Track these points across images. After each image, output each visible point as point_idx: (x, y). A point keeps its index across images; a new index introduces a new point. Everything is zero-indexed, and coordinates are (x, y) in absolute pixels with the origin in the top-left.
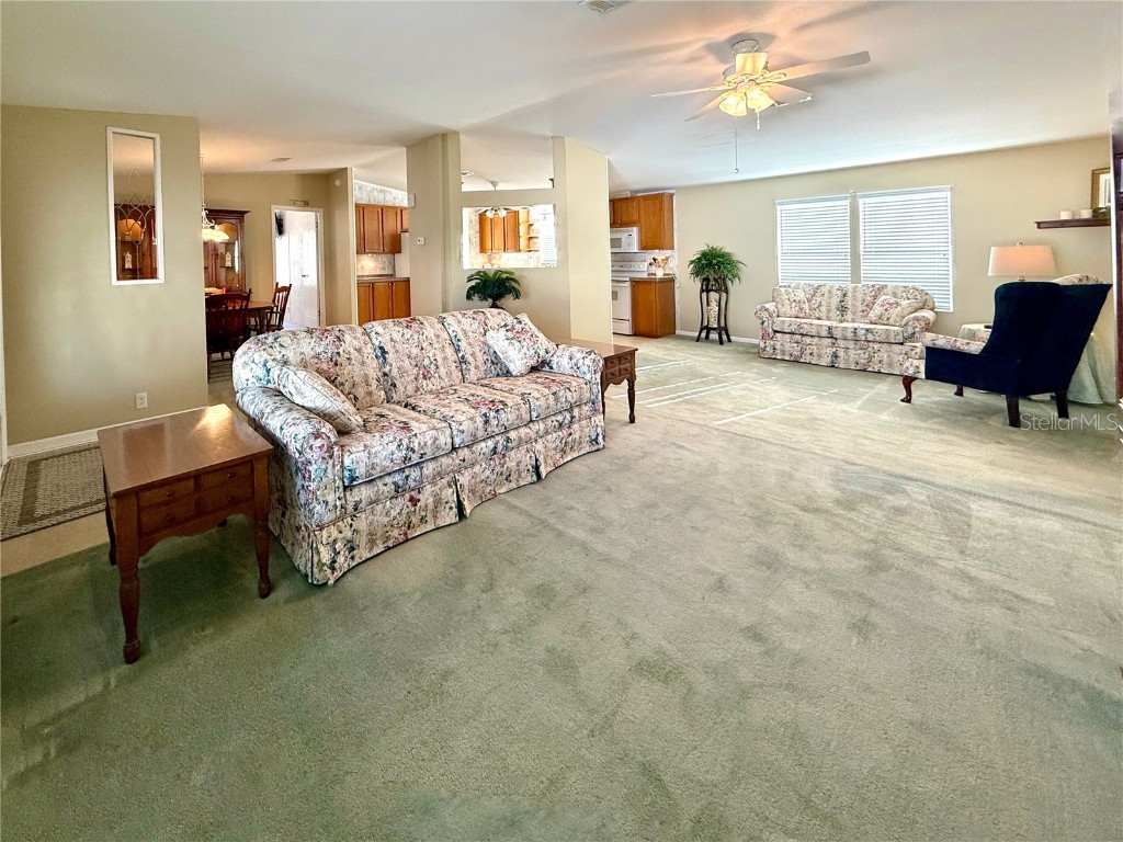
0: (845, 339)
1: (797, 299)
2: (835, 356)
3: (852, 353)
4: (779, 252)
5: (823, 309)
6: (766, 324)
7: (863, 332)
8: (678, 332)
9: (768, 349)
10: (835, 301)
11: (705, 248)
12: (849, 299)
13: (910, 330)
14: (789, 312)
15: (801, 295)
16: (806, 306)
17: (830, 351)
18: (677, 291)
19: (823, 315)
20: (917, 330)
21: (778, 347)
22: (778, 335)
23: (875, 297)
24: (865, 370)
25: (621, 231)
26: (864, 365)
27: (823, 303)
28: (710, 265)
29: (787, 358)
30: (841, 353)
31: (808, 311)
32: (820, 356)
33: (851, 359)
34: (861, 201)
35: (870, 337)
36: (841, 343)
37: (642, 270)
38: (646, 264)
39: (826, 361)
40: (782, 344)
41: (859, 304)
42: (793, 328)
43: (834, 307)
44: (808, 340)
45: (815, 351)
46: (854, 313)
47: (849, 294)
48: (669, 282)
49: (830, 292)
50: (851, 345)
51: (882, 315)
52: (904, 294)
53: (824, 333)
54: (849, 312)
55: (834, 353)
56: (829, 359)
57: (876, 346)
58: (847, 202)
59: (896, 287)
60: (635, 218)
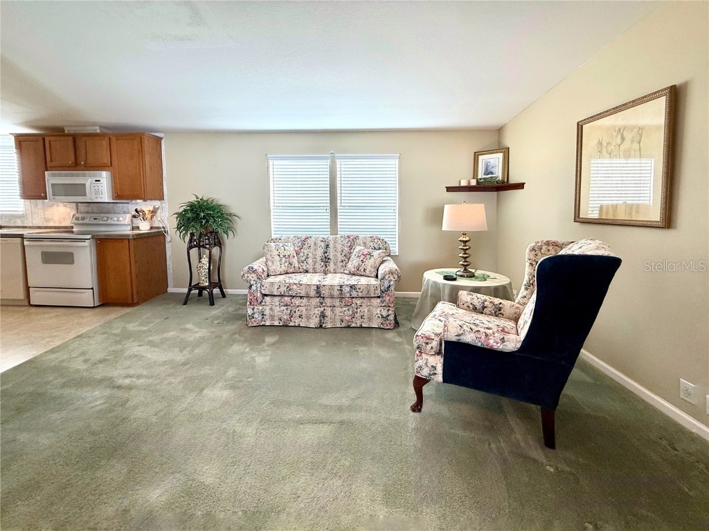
0: (332, 297)
1: (287, 253)
2: (323, 316)
3: (338, 310)
4: (272, 205)
5: (310, 261)
6: (254, 288)
7: (348, 289)
8: (171, 290)
9: (256, 316)
10: (320, 252)
11: (193, 199)
12: (331, 249)
13: (386, 284)
14: (279, 270)
15: (291, 250)
16: (295, 261)
17: (317, 311)
18: (168, 246)
19: (310, 267)
20: (392, 283)
21: (267, 312)
22: (268, 299)
23: (351, 247)
24: (349, 327)
25: (84, 175)
26: (348, 321)
27: (310, 255)
28: (196, 218)
29: (276, 323)
30: (328, 312)
31: (297, 265)
32: (308, 318)
33: (337, 317)
34: (338, 162)
35: (354, 294)
36: (328, 302)
37: (123, 223)
38: (128, 217)
39: (314, 322)
40: (271, 309)
41: (339, 254)
42: (283, 289)
43: (319, 259)
44: (297, 301)
45: (304, 312)
46: (335, 264)
47: (331, 245)
48: (157, 237)
49: (315, 244)
50: (337, 303)
51: (359, 266)
52: (372, 244)
53: (313, 293)
54: (332, 263)
55: (322, 312)
56: (317, 320)
57: (359, 302)
58: (329, 162)
59: (365, 238)
60: (106, 160)
